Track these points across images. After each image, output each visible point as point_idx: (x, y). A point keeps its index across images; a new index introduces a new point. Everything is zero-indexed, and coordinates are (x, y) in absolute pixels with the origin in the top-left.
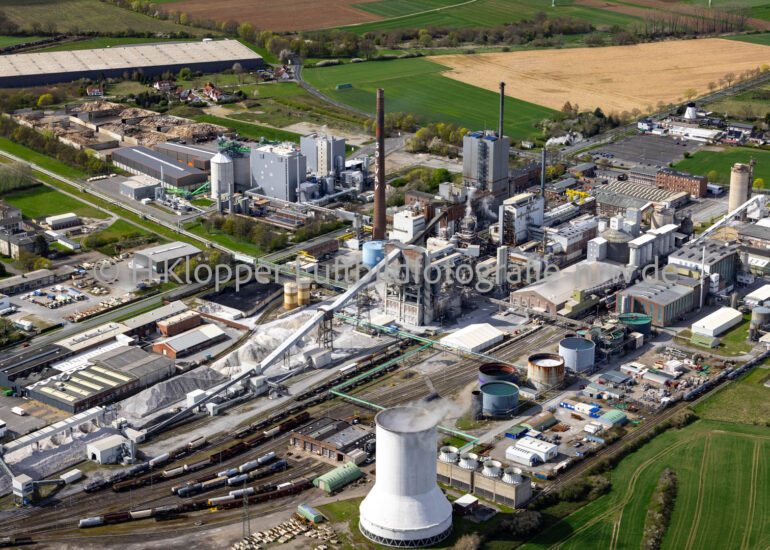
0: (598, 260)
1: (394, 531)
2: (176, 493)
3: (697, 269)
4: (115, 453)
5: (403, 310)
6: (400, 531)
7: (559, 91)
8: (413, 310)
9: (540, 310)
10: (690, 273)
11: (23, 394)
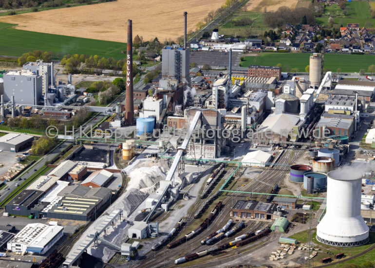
0: (283, 112)
1: (350, 237)
2: (205, 243)
3: (347, 109)
4: (145, 232)
5: (203, 150)
6: (353, 237)
7: (108, 32)
8: (211, 149)
9: (276, 141)
10: (345, 112)
11: (40, 217)
